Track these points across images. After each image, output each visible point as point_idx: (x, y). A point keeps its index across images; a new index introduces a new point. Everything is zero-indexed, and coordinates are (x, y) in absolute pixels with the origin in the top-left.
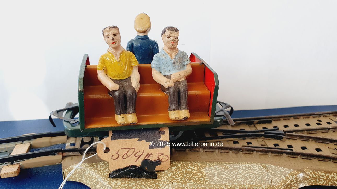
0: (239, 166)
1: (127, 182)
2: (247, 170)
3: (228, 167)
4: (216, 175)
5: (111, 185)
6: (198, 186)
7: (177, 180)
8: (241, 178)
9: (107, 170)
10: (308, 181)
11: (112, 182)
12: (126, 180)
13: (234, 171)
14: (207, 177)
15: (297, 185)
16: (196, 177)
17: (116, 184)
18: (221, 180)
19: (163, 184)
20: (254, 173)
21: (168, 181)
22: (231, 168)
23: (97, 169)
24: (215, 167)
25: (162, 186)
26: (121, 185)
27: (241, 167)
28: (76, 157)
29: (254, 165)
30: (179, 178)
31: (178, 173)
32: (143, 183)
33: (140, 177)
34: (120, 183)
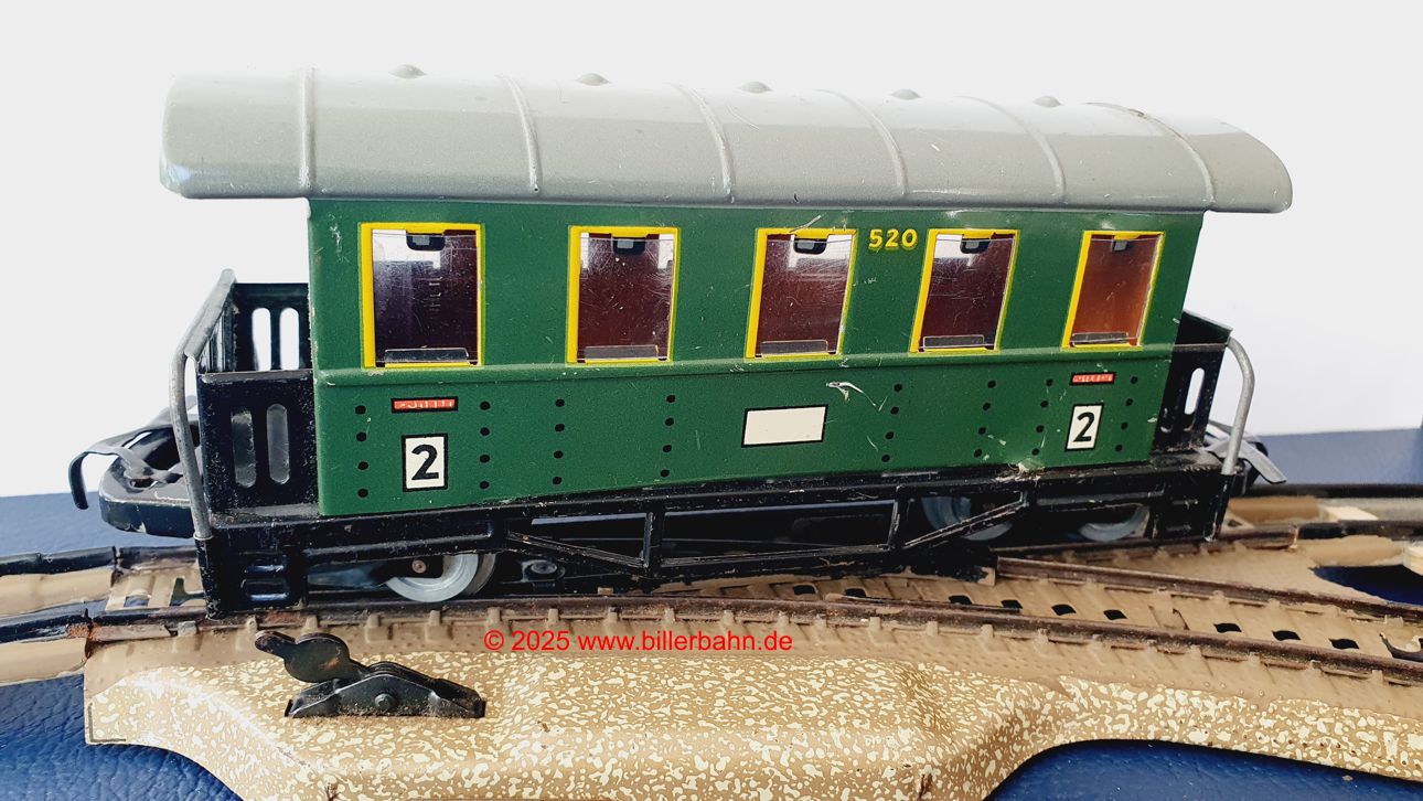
0: (812, 665)
1: (359, 731)
2: (843, 680)
3: (767, 668)
4: (718, 698)
5: (295, 744)
6: (650, 735)
7: (564, 716)
8: (819, 706)
9: (279, 688)
10: (1074, 723)
11: (296, 733)
12: (357, 724)
13: (791, 683)
14: (685, 705)
15: (1035, 738)
16: (641, 704)
17: (315, 738)
18: (739, 715)
19: (510, 734)
20: (867, 691)
21: (527, 724)
22: (780, 672)
23: (237, 685)
24: (717, 672)
25: (502, 743)
26: (336, 741)
27: (821, 669)
28: (149, 647)
29: (872, 663)
30: (576, 709)
31: (572, 692)
32: (427, 733)
33: (416, 713)
34: (332, 735)
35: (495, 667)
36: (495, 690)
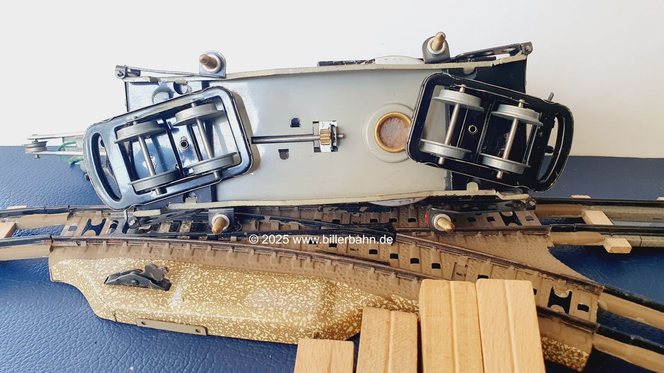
0: (292, 281)
1: (126, 292)
2: (300, 289)
3: (275, 281)
4: (249, 293)
5: (104, 295)
6: (218, 307)
7: (191, 295)
8: (284, 300)
9: (106, 271)
11: (105, 291)
12: (125, 289)
13: (280, 289)
14: (236, 295)
16: (221, 293)
17: (111, 293)
18: (253, 302)
19: (173, 300)
20: (306, 295)
21: (179, 296)
22: (278, 283)
23: (93, 269)
24: (255, 281)
25: (170, 303)
26: (117, 295)
27: (294, 283)
28: (70, 249)
30: (197, 293)
31: (199, 285)
32: (147, 295)
33: (145, 287)
34: (117, 292)
35: (181, 269)
36: (177, 279)
